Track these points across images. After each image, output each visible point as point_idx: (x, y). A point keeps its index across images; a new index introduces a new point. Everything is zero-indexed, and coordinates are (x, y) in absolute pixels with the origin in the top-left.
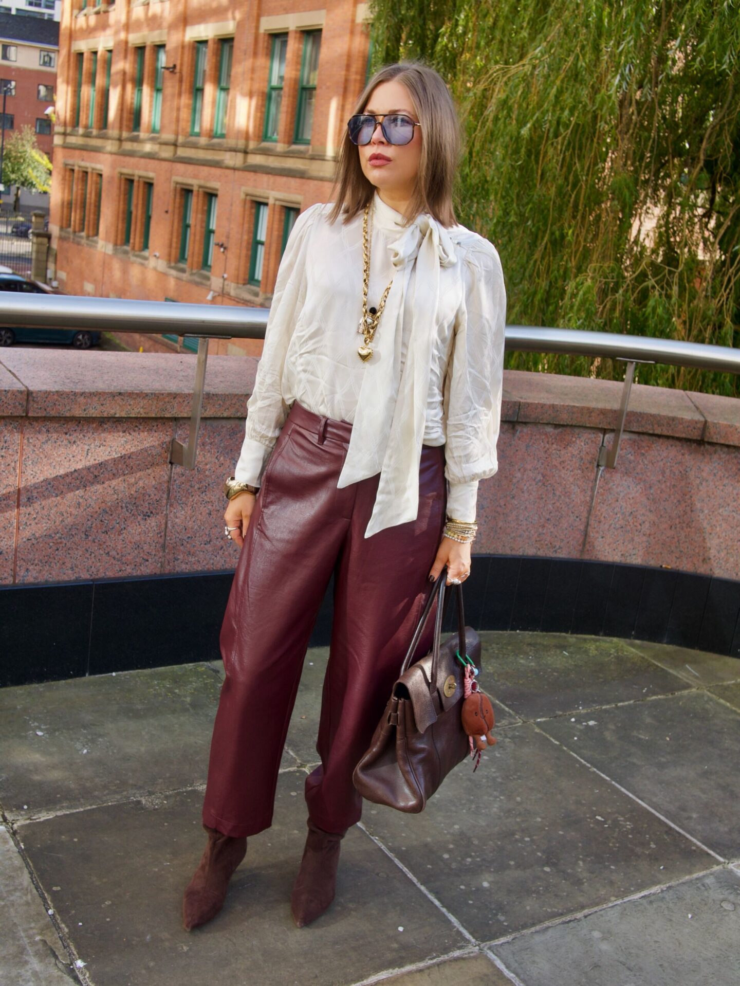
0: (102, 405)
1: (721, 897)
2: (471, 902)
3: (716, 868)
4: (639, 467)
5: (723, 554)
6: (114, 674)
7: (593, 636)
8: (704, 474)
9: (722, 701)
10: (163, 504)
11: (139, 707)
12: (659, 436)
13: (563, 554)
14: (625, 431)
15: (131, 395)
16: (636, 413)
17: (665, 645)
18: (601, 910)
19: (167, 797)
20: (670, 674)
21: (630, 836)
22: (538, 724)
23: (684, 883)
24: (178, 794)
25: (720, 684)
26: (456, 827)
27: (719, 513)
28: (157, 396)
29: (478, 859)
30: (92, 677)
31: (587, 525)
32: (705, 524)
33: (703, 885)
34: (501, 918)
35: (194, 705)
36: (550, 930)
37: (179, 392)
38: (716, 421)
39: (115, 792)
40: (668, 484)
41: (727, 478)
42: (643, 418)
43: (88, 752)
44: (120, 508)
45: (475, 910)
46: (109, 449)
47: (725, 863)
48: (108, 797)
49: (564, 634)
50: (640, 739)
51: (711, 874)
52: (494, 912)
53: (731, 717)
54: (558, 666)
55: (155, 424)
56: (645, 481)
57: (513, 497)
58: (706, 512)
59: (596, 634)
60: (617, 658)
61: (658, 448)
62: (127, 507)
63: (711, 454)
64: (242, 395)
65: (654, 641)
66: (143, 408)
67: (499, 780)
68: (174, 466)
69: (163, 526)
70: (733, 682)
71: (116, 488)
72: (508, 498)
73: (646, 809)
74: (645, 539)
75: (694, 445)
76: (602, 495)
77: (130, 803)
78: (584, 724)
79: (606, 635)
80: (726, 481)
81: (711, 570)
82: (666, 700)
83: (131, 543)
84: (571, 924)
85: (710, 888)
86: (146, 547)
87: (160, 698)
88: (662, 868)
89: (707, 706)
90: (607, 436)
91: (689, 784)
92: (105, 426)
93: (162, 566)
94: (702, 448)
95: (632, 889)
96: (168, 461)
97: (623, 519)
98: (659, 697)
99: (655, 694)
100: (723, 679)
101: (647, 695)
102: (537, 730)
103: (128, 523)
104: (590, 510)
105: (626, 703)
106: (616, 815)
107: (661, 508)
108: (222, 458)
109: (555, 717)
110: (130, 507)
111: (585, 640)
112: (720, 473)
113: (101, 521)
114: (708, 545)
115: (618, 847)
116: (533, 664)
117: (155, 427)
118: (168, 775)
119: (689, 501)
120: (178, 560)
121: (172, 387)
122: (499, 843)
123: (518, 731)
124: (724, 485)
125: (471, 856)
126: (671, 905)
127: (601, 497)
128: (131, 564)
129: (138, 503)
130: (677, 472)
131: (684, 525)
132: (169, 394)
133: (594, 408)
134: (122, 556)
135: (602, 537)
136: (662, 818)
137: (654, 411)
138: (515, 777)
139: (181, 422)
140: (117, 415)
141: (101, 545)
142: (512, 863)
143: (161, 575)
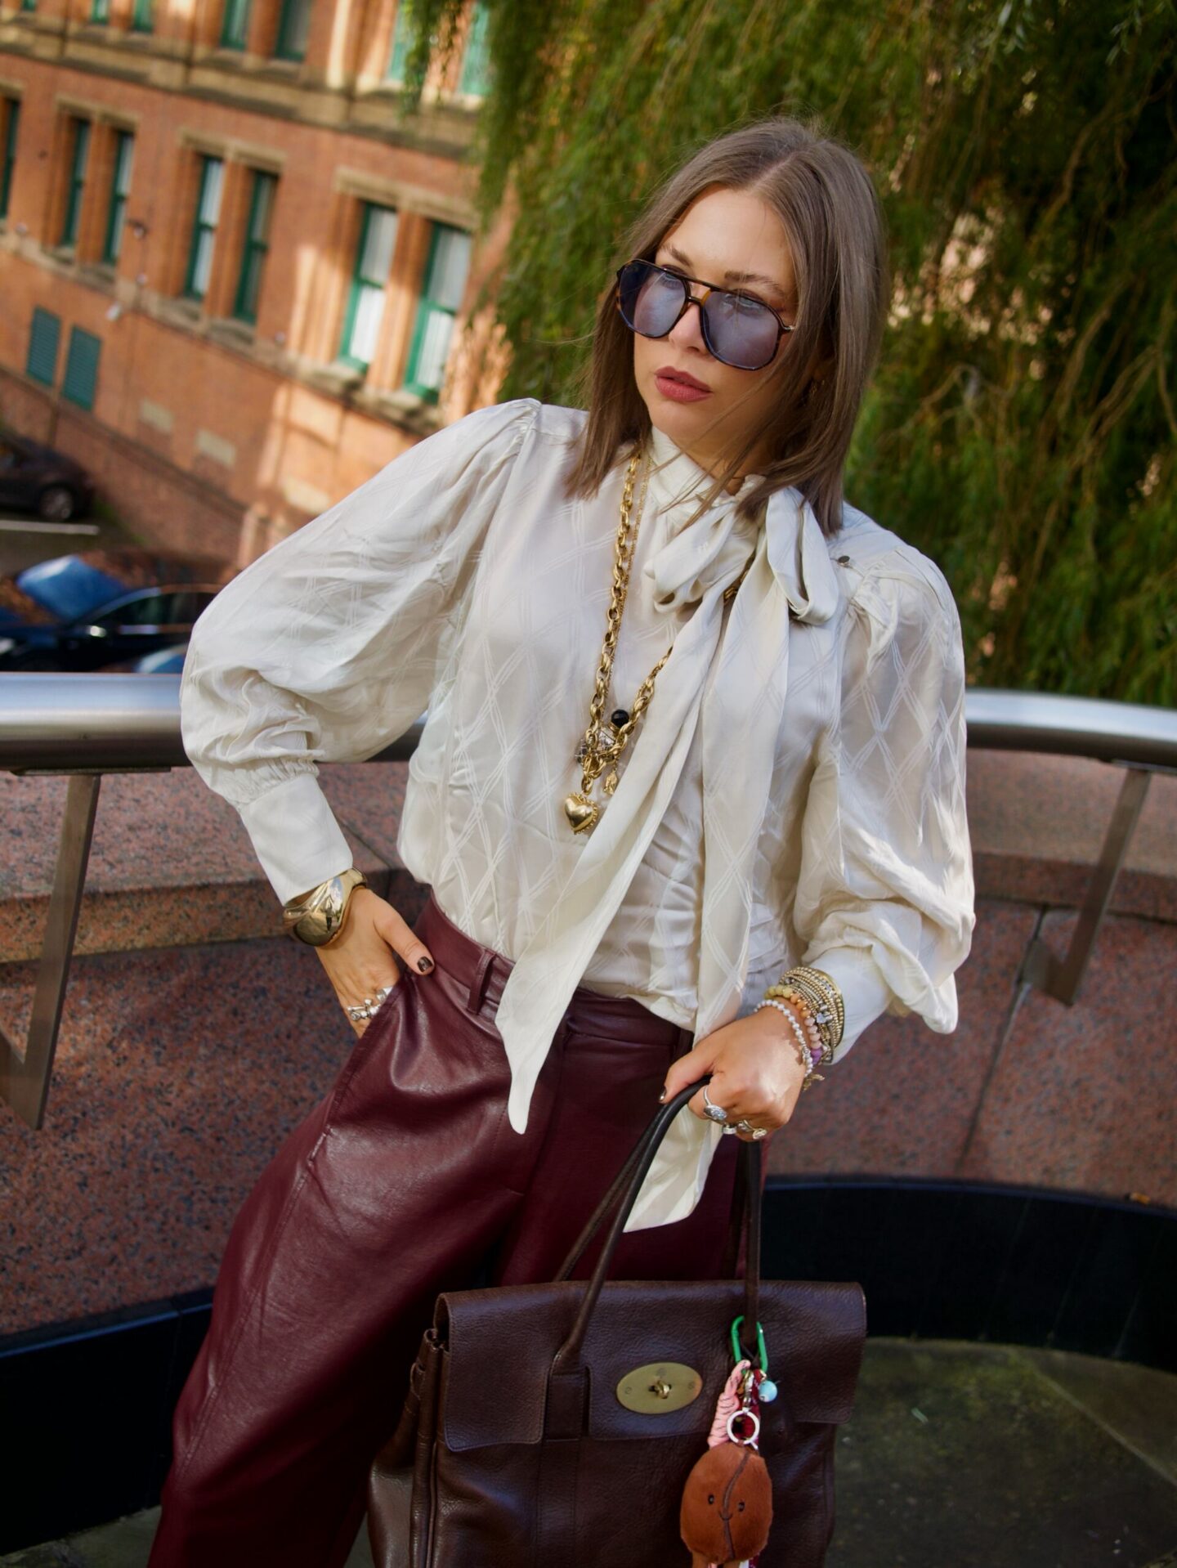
7: (964, 1345)
12: (1164, 922)
13: (919, 1169)
17: (1118, 1366)
31: (979, 1106)
49: (901, 1342)
54: (912, 1469)
59: (971, 1339)
60: (1031, 1422)
65: (1092, 1353)
76: (1021, 1042)
79: (992, 1339)
90: (1050, 918)
97: (1058, 1094)
99: (1143, 1560)
104: (990, 1075)
107: (1144, 1073)
108: (124, 1045)
127: (1017, 1048)
135: (1008, 1133)
137: (1159, 867)
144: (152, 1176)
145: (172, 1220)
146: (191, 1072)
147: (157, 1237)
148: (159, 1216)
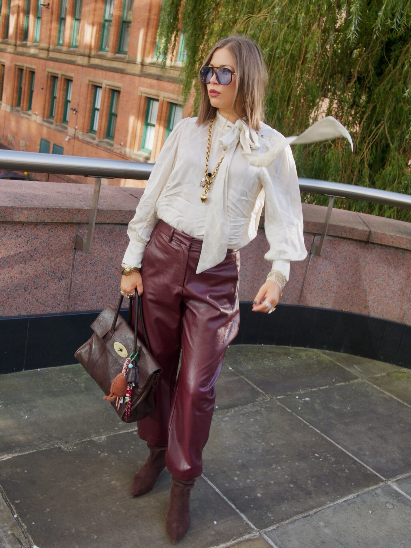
0: (37, 215)
1: (386, 500)
2: (252, 506)
3: (381, 484)
4: (333, 255)
5: (376, 304)
6: (39, 370)
7: (303, 348)
8: (368, 260)
9: (375, 386)
10: (70, 272)
11: (55, 390)
12: (344, 238)
13: (289, 302)
14: (327, 235)
15: (54, 209)
16: (333, 225)
17: (342, 354)
18: (323, 510)
19: (76, 445)
20: (346, 370)
21: (334, 466)
22: (279, 400)
23: (365, 493)
24: (82, 443)
25: (373, 376)
26: (240, 461)
27: (375, 282)
28: (69, 211)
29: (254, 480)
30: (26, 371)
31: (303, 286)
32: (367, 288)
33: (376, 494)
34: (270, 515)
35: (86, 389)
36: (297, 522)
37: (82, 208)
38: (376, 231)
39: (46, 442)
40: (348, 265)
41: (380, 262)
42: (336, 228)
43: (28, 417)
44: (45, 275)
45: (255, 511)
46: (40, 241)
47: (386, 481)
48: (42, 445)
49: (287, 347)
50: (334, 408)
51: (379, 487)
52: (265, 511)
53: (381, 395)
54: (286, 366)
55: (67, 226)
56: (336, 262)
57: (263, 270)
58: (368, 281)
59: (305, 346)
60: (317, 361)
61: (344, 245)
62: (49, 274)
63: (372, 249)
64: (117, 211)
65: (336, 351)
66: (61, 217)
67: (261, 433)
68: (77, 251)
69: (69, 285)
70: (380, 375)
71: (43, 263)
72: (261, 271)
73: (341, 449)
74: (334, 295)
75: (363, 244)
76: (312, 270)
77: (55, 448)
78: (303, 399)
79: (310, 347)
80: (379, 264)
81: (369, 313)
82: (346, 385)
83: (51, 294)
84: (308, 518)
85: (379, 496)
86: (59, 297)
87: (67, 384)
88: (353, 484)
89: (368, 389)
90: (316, 237)
91: (362, 435)
92: (38, 227)
93: (67, 308)
94: (367, 245)
95: (338, 497)
96: (74, 247)
97: (322, 284)
98: (342, 384)
99: (340, 382)
100: (374, 374)
101: (335, 383)
102: (279, 404)
103: (49, 283)
104: (305, 278)
105: (325, 387)
106: (326, 453)
107: (343, 278)
108: (104, 247)
109: (287, 396)
110: (51, 274)
111: (299, 350)
112: (376, 259)
113: (34, 282)
114: (368, 299)
115: (329, 472)
116: (272, 364)
117: (67, 228)
118: (75, 431)
119: (359, 275)
120: (77, 304)
121: (77, 205)
122: (264, 470)
123: (268, 404)
124: (378, 267)
125: (249, 479)
126: (360, 506)
127: (311, 271)
128: (50, 306)
129: (55, 272)
130: (353, 259)
131: (355, 288)
132: (76, 209)
133: (310, 222)
134: (45, 302)
135: (311, 293)
136: (350, 455)
137: (342, 224)
138: (269, 431)
139: (82, 225)
140: (46, 221)
141: (33, 296)
142: (272, 482)
143: (67, 313)
144: (110, 279)
145: (114, 290)
146: (118, 255)
147: (111, 294)
148: (111, 289)
